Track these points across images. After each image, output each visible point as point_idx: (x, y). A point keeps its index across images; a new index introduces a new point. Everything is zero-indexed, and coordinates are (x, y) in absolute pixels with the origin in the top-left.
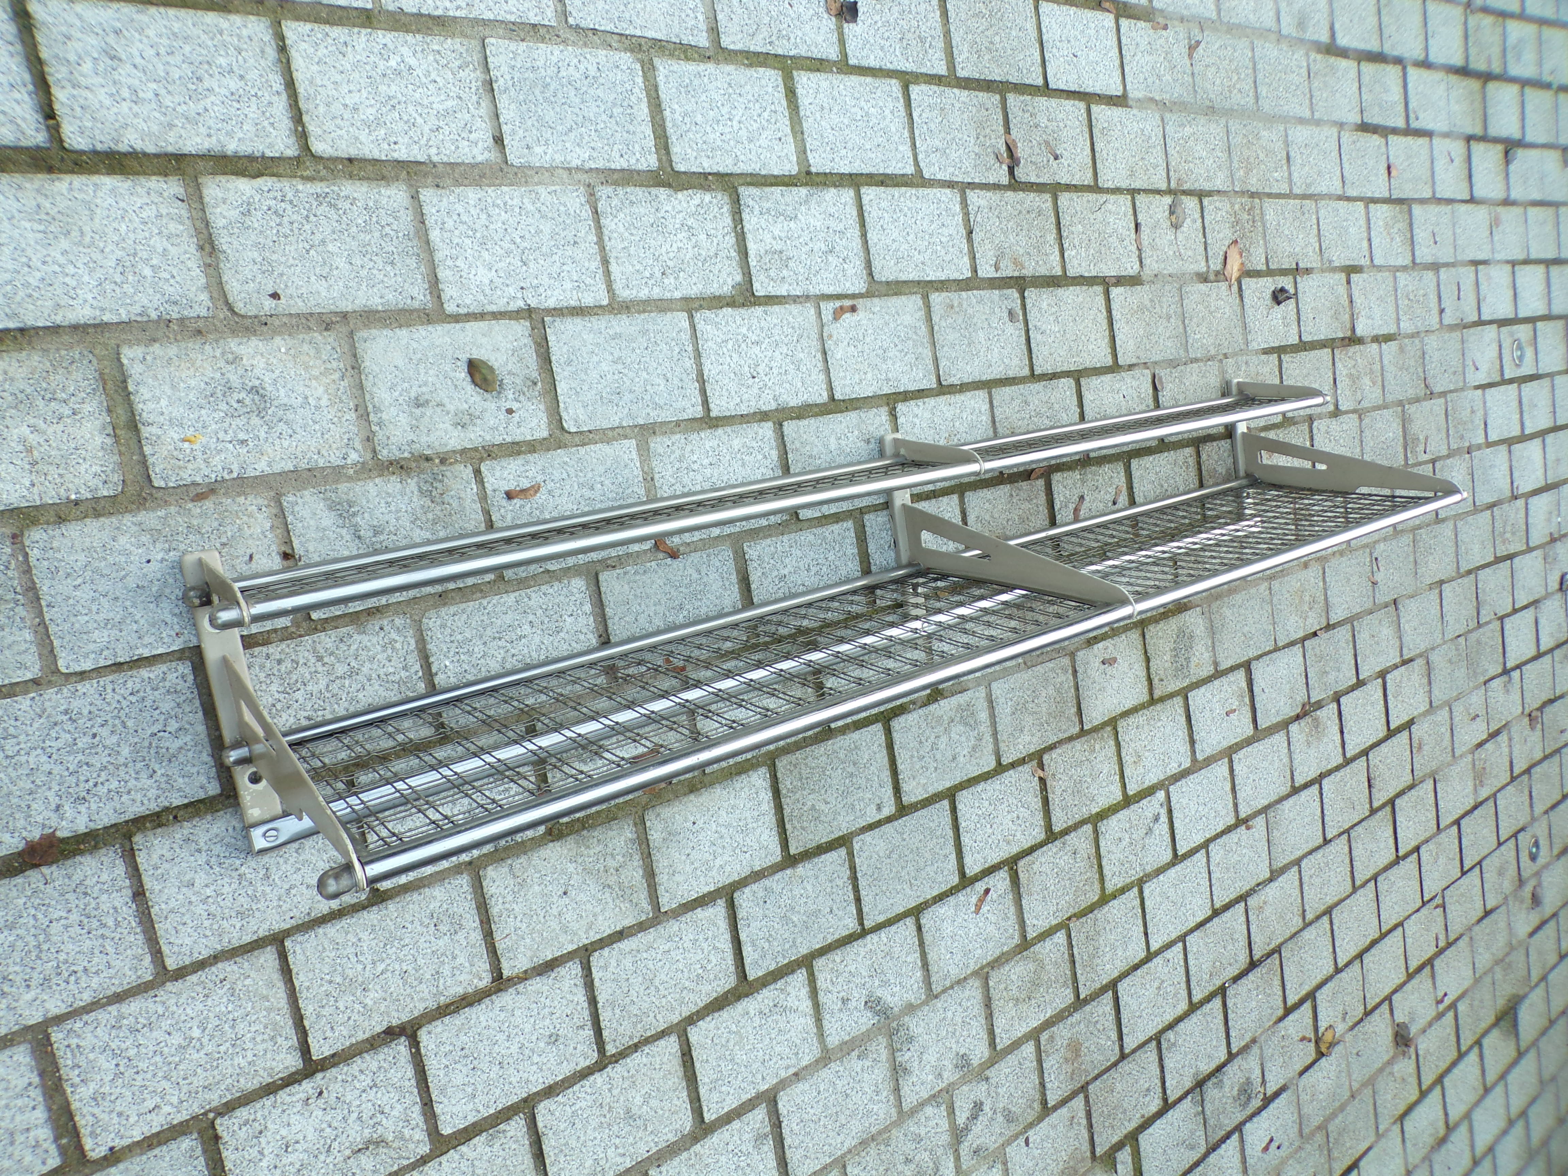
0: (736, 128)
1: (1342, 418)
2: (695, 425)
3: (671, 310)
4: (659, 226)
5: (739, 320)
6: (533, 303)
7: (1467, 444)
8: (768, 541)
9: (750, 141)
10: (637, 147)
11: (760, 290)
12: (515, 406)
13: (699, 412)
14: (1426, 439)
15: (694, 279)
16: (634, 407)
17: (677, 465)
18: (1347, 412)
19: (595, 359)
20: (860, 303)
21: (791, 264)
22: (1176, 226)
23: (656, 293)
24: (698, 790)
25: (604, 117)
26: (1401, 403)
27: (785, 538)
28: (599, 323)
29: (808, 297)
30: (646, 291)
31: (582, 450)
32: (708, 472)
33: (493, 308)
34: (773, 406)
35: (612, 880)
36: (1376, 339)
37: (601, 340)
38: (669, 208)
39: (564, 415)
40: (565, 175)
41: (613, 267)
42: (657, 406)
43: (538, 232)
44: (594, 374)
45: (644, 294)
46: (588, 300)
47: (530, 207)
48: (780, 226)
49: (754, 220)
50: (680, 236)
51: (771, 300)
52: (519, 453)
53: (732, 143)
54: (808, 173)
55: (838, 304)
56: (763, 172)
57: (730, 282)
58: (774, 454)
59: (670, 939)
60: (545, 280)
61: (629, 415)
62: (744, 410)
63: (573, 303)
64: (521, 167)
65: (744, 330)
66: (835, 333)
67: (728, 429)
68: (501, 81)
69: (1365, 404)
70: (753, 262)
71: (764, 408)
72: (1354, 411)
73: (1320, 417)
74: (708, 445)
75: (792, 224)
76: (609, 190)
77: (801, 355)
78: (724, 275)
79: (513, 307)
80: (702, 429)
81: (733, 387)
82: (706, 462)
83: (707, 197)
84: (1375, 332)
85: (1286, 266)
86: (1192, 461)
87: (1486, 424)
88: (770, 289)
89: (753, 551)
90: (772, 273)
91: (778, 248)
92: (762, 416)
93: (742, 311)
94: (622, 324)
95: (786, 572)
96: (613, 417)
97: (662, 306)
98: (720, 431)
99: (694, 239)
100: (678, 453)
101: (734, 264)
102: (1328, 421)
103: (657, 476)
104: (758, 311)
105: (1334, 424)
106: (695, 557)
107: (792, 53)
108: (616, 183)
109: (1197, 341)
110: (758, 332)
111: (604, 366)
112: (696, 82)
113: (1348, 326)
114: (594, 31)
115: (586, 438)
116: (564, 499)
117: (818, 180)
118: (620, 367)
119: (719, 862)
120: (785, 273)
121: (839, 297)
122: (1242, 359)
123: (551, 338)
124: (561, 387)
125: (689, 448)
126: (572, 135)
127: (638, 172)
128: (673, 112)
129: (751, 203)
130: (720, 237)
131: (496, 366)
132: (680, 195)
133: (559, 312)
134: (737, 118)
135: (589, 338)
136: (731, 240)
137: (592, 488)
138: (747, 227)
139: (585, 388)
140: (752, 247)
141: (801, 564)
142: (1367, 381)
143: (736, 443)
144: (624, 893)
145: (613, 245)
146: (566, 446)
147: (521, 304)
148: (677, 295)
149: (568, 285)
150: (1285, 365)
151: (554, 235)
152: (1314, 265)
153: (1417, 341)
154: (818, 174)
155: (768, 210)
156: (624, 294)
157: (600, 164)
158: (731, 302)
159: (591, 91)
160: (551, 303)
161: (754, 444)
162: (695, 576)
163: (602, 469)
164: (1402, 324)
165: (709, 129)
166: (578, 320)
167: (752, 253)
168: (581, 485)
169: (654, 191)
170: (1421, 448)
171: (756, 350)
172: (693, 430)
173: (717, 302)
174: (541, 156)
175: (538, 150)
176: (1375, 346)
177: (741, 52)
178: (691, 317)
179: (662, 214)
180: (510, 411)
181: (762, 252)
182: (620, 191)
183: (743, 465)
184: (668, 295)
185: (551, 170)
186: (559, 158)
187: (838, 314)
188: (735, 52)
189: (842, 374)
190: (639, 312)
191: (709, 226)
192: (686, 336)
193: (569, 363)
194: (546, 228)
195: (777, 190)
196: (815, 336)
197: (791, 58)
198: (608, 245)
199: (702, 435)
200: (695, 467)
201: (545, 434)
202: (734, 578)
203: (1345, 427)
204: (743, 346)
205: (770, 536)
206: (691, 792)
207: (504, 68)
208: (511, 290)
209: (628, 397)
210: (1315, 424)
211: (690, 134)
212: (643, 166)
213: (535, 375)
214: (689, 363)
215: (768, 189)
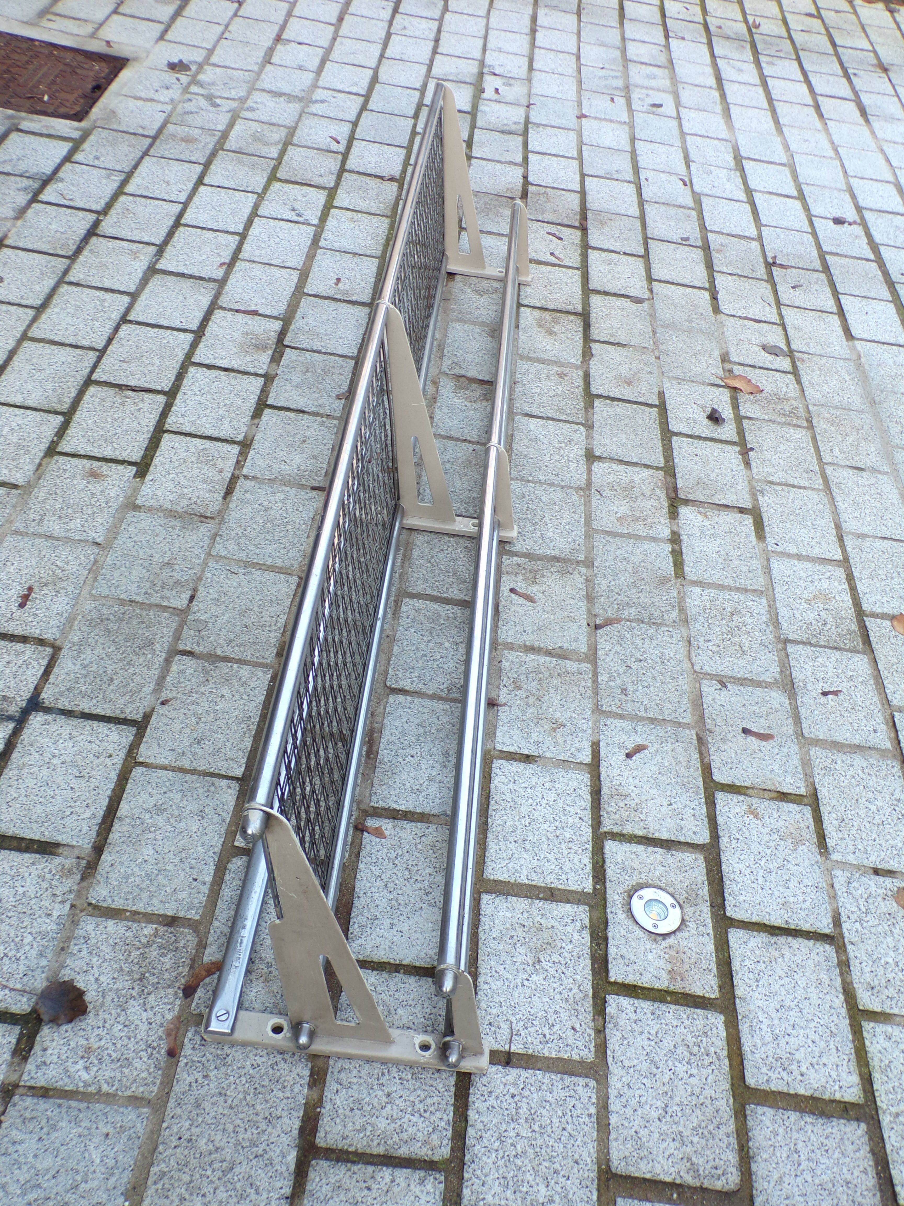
1: (583, 461)
7: (502, 700)
14: (530, 599)
18: (589, 471)
20: (688, 188)
22: (764, 348)
26: (589, 563)
36: (675, 539)
69: (596, 499)
72: (589, 482)
73: (589, 437)
84: (684, 537)
85: (748, 438)
86: (570, 308)
87: (528, 759)
102: (583, 445)
105: (577, 451)
109: (671, 335)
113: (691, 497)
122: (655, 370)
142: (623, 509)
150: (648, 409)
152: (755, 470)
153: (674, 615)
164: (697, 590)
170: (521, 586)
176: (667, 533)
203: (573, 465)
210: (582, 429)
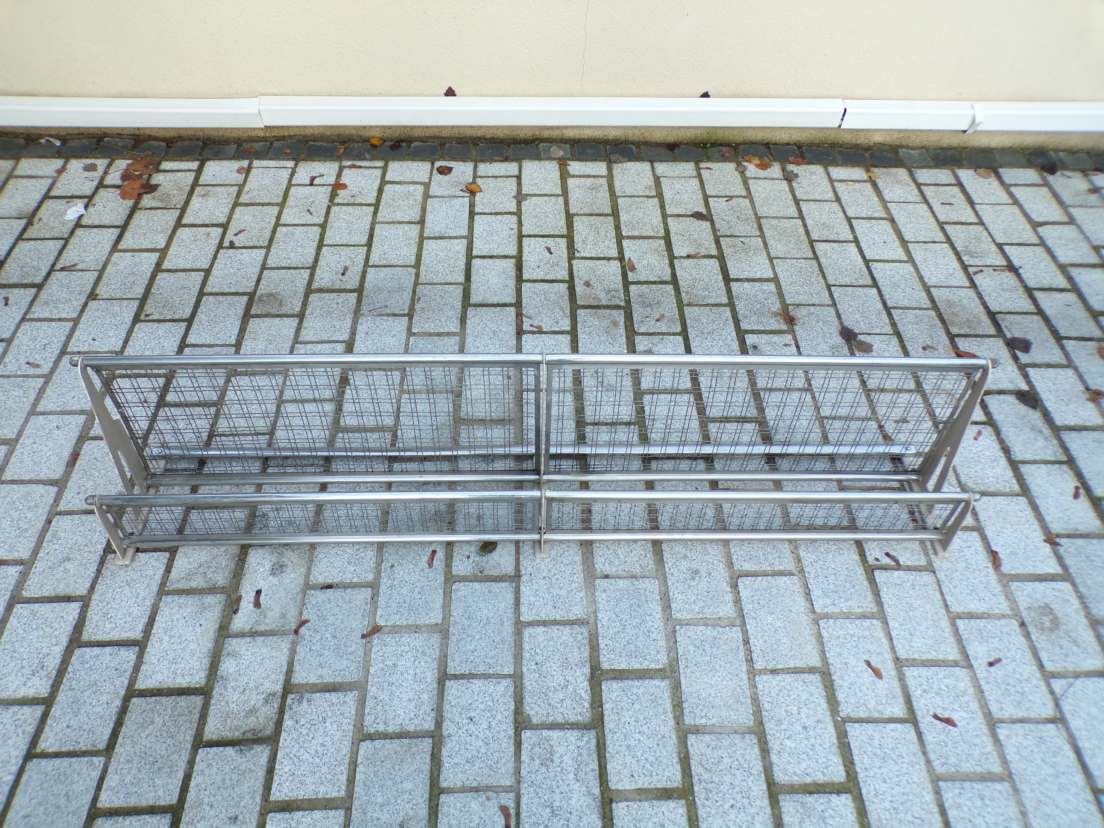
0: (635, 735)
2: (443, 668)
3: (515, 663)
4: (566, 665)
5: (506, 713)
6: (523, 579)
8: (353, 712)
9: (628, 747)
10: (613, 656)
11: (526, 735)
12: (471, 560)
13: (451, 671)
15: (534, 684)
16: (460, 627)
17: (420, 650)
19: (491, 607)
21: (543, 769)
23: (526, 655)
24: (219, 631)
25: (627, 638)
27: (351, 727)
28: (510, 613)
29: (519, 782)
30: (528, 648)
31: (441, 591)
32: (411, 672)
33: (521, 559)
34: (445, 733)
35: (201, 570)
37: (500, 613)
38: (578, 673)
39: (462, 584)
40: (592, 609)
41: (542, 629)
42: (458, 641)
43: (561, 588)
44: (482, 605)
45: (526, 646)
46: (523, 609)
47: (573, 586)
48: (570, 763)
49: (573, 739)
50: (561, 678)
51: (518, 745)
52: (447, 558)
53: (624, 730)
54: (611, 801)
55: (512, 812)
56: (607, 755)
57: (532, 713)
58: (411, 728)
59: (144, 598)
60: (535, 587)
61: (456, 622)
62: (446, 707)
63: (522, 600)
64: (595, 586)
65: (499, 717)
66: (489, 804)
67: (435, 692)
68: (637, 583)
70: (545, 733)
71: (444, 724)
74: (429, 674)
75: (571, 776)
76: (586, 635)
77: (477, 766)
78: (537, 709)
79: (521, 567)
80: (439, 672)
81: (463, 701)
82: (418, 671)
83: (587, 705)
88: (526, 745)
89: (351, 698)
90: (537, 749)
91: (555, 758)
92: (439, 723)
93: (512, 718)
94: (508, 628)
95: (328, 724)
96: (456, 612)
97: (518, 658)
98: (435, 685)
99: (559, 688)
100: (428, 652)
101: (544, 719)
103: (417, 635)
104: (511, 732)
106: (361, 653)
107: (697, 799)
108: (590, 641)
110: (497, 729)
111: (486, 612)
112: (660, 709)
114: (676, 642)
115: (447, 594)
116: (417, 577)
117: (607, 810)
118: (485, 621)
119: (166, 638)
120: (537, 762)
121: (518, 814)
123: (504, 584)
124: (477, 585)
125: (429, 660)
126: (614, 616)
127: (598, 656)
128: (638, 688)
129: (585, 739)
130: (561, 710)
131: (493, 554)
132: (586, 683)
133: (517, 592)
134: (642, 739)
135: (502, 605)
136: (560, 719)
137: (419, 593)
138: (569, 733)
139: (475, 599)
140: (555, 734)
141: (328, 739)
143: (425, 697)
144: (189, 576)
145: (554, 631)
146: (445, 583)
147: (523, 572)
148: (525, 669)
149: (532, 599)
151: (559, 596)
154: (611, 810)
155: (580, 755)
156: (527, 632)
157: (600, 630)
158: (518, 711)
159: (641, 633)
160: (522, 588)
161: (422, 711)
162: (350, 650)
163: (429, 600)
165: (630, 713)
166: (512, 601)
167: (550, 733)
168: (422, 587)
169: (588, 665)
171: (485, 725)
172: (440, 665)
173: (519, 699)
174: (602, 598)
175: (604, 596)
177: (688, 752)
178: (509, 676)
179: (574, 668)
180: (469, 557)
181: (552, 743)
182: (586, 642)
183: (410, 700)
184: (524, 663)
185: (595, 602)
186: (601, 606)
187: (504, 810)
188: (686, 747)
189: (458, 805)
190: (515, 640)
191: (569, 702)
192: (498, 670)
193: (490, 592)
194: (563, 592)
195: (595, 766)
196: (490, 782)
197: (694, 800)
198: (555, 628)
199: (435, 671)
200: (417, 663)
201: (454, 573)
202: (339, 680)
204: (489, 715)
205: (356, 715)
206: (220, 627)
207: (644, 586)
208: (530, 569)
209: (466, 623)
211: (625, 698)
212: (602, 659)
213: (486, 573)
214: (482, 669)
215: (595, 756)
